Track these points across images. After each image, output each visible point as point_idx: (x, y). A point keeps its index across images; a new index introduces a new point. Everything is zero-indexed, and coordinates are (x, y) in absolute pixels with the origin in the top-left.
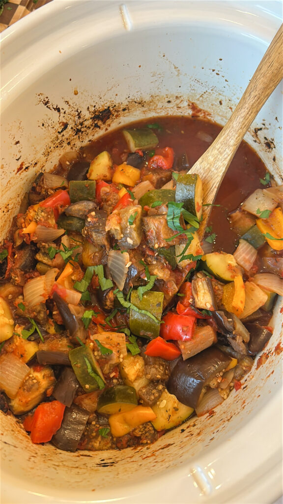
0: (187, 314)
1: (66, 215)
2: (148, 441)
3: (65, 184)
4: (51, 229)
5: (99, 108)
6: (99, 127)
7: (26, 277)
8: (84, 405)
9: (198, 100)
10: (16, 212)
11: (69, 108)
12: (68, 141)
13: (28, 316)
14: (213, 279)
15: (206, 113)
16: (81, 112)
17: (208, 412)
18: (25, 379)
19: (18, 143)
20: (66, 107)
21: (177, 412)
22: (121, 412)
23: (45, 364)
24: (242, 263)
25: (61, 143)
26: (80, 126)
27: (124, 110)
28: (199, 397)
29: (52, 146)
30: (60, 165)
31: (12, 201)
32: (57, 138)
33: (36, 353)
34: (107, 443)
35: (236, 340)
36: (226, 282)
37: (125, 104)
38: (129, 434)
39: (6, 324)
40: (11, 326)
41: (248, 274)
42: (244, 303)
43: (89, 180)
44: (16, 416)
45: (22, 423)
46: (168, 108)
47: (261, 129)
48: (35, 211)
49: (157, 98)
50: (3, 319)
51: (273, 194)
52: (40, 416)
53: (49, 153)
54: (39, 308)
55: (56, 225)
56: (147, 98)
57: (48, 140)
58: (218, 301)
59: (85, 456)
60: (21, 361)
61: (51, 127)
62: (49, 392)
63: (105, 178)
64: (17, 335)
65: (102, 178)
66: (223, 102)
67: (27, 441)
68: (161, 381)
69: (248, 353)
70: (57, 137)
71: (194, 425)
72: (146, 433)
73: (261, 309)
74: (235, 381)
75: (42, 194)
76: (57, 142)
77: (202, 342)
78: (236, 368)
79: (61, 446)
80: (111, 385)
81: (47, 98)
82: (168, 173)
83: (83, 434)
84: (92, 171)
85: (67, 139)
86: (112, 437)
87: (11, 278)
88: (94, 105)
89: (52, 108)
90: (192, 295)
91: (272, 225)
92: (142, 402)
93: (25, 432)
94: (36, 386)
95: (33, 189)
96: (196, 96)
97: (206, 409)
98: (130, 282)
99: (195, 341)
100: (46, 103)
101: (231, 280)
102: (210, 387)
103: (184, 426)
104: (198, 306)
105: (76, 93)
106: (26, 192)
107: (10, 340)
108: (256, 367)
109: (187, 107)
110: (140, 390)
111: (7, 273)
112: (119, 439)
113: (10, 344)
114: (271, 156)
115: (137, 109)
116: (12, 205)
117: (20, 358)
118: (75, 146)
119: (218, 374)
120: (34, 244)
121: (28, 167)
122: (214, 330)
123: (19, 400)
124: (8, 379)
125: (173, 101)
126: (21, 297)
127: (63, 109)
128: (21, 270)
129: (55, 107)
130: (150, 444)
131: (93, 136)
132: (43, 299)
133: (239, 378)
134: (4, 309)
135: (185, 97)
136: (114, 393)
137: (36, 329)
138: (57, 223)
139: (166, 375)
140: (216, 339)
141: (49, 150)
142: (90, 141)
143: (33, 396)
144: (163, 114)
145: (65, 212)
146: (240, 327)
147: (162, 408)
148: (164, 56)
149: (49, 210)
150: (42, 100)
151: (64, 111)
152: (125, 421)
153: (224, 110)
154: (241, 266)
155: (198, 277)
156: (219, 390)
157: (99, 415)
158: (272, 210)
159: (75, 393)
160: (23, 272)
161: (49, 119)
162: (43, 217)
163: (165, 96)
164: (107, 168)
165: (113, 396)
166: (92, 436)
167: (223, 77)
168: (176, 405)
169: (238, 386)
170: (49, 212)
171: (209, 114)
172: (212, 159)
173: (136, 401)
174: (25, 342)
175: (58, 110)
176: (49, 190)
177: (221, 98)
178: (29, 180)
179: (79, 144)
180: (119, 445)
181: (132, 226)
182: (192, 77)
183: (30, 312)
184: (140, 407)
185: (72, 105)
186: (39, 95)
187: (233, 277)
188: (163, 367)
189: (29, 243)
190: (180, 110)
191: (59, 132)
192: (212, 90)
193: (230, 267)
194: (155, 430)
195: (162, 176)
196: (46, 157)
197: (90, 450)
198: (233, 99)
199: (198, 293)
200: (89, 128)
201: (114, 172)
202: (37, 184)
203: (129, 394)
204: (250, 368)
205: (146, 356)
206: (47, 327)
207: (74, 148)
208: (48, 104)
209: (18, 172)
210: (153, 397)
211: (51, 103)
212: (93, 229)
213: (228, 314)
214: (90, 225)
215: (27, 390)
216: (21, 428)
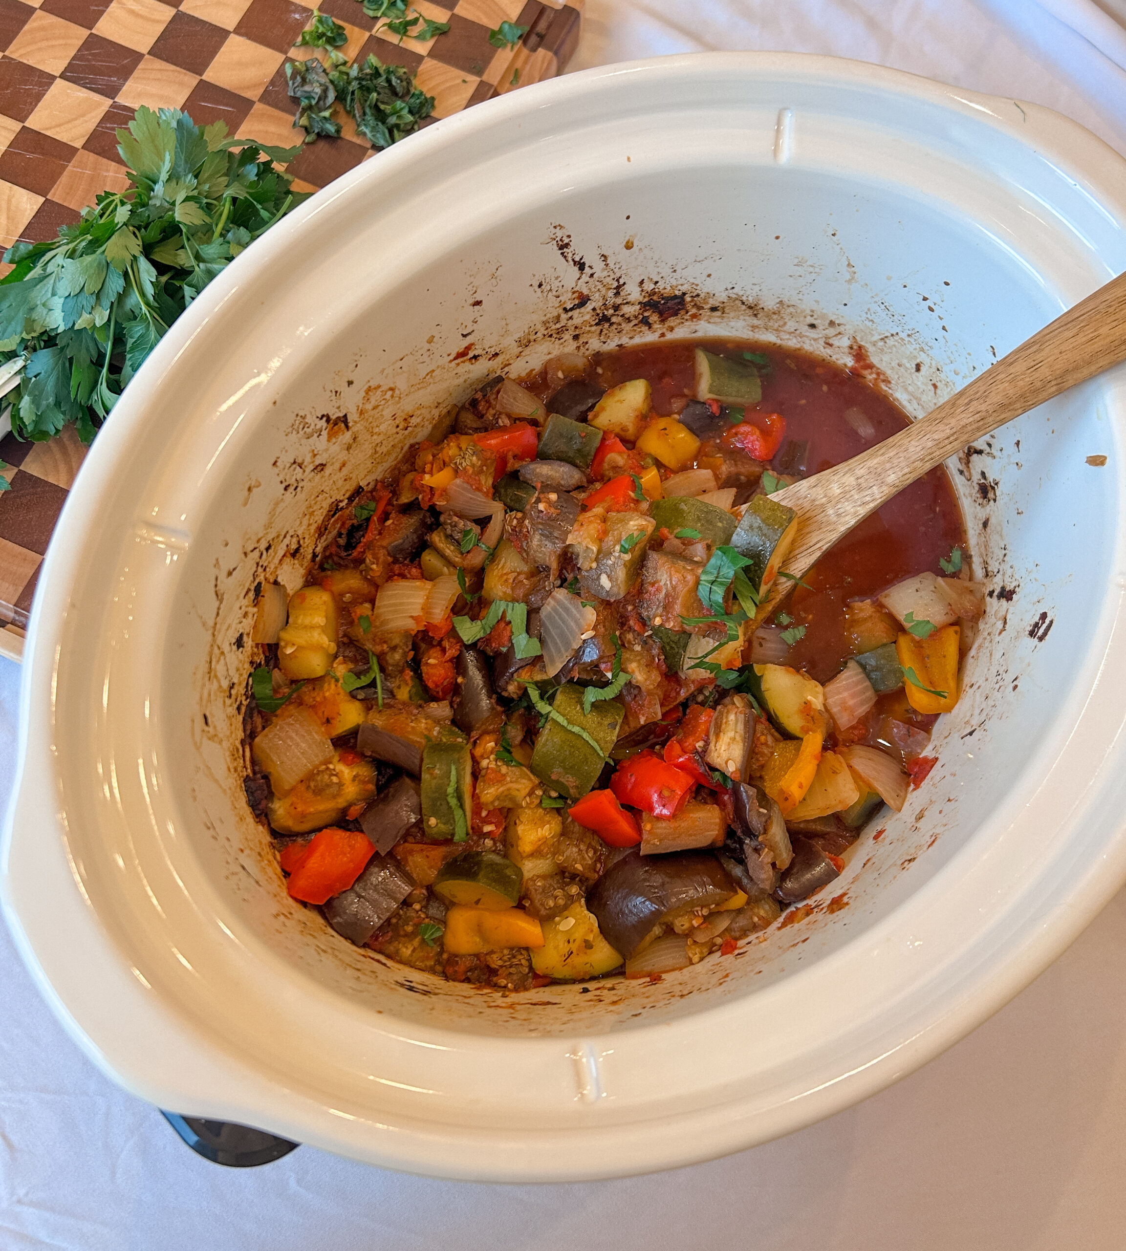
0: (681, 766)
1: (517, 478)
2: (510, 985)
3: (540, 414)
4: (480, 494)
5: (665, 289)
6: (650, 326)
7: (392, 570)
8: (411, 863)
9: (874, 344)
10: (422, 434)
11: (604, 270)
12: (577, 333)
13: (369, 646)
14: (763, 720)
15: (882, 377)
16: (624, 283)
17: (649, 975)
18: (317, 767)
19: (478, 303)
20: (599, 266)
21: (588, 951)
22: (479, 906)
23: (369, 753)
24: (835, 710)
25: (560, 331)
26: (611, 311)
27: (714, 309)
28: (642, 938)
29: (542, 331)
30: (544, 373)
31: (423, 411)
32: (558, 319)
33: (358, 726)
34: (428, 958)
35: (760, 855)
36: (786, 736)
37: (721, 300)
38: (477, 955)
39: (322, 647)
40: (328, 655)
41: (840, 738)
42: (805, 789)
43: (591, 426)
44: (274, 833)
45: (279, 851)
46: (807, 337)
47: (980, 452)
48: (460, 449)
49: (792, 309)
50: (319, 634)
51: (954, 596)
52: (322, 848)
53: (529, 342)
54: (396, 641)
55: (492, 491)
56: (769, 303)
57: (538, 318)
58: (755, 767)
59: (378, 961)
60: (323, 729)
61: (554, 293)
62: (355, 811)
63: (622, 433)
64: (333, 677)
65: (617, 430)
66: (923, 369)
67: (279, 886)
68: (580, 880)
69: (775, 892)
70: (558, 317)
71: (613, 989)
72: (511, 967)
73: (837, 818)
74: (727, 937)
75: (485, 418)
76: (554, 327)
77: (691, 832)
78: (739, 911)
79: (339, 923)
80: (478, 846)
81: (569, 236)
82: (758, 469)
83: (388, 920)
84: (603, 409)
85: (576, 327)
86: (442, 948)
87: (363, 561)
88: (655, 280)
89: (570, 259)
90: (707, 735)
91: (928, 658)
92: (527, 905)
93: (279, 870)
94: (333, 790)
95: (474, 403)
96: (873, 335)
97: (648, 969)
98: (576, 668)
99: (677, 825)
100: (563, 247)
101: (801, 736)
102: (673, 929)
103: (591, 986)
104: (709, 760)
105: (629, 246)
106: (455, 402)
107: (315, 682)
108: (779, 925)
109: (847, 350)
110: (531, 879)
111: (359, 549)
112: (454, 959)
113: (314, 689)
114: (982, 514)
115: (742, 317)
116: (418, 420)
117: (323, 724)
118: (587, 346)
119: (699, 908)
120: (435, 512)
121: (479, 356)
122: (724, 819)
123: (292, 805)
124: (285, 754)
125: (821, 328)
126: (367, 605)
127: (591, 267)
128: (389, 554)
129: (577, 259)
130: (510, 990)
131: (631, 338)
132: (413, 626)
133: (737, 934)
134: (327, 618)
135: (849, 329)
136: (479, 864)
137: (375, 679)
138: (494, 486)
139: (595, 871)
140: (721, 838)
141: (532, 337)
142: (620, 346)
143: (321, 807)
144: (792, 343)
145: (519, 471)
146: (778, 834)
147: (562, 932)
148: (834, 235)
149: (489, 454)
150: (558, 239)
151: (591, 272)
152: (479, 929)
153: (919, 383)
154: (832, 717)
155: (734, 704)
156: (690, 941)
157: (432, 895)
158: (939, 627)
159: (403, 832)
160: (390, 559)
161: (557, 278)
162: (473, 466)
163: (808, 312)
164: (633, 415)
165: (476, 868)
166: (404, 930)
167: (941, 319)
168: (590, 937)
169: (728, 948)
170: (487, 460)
171: (887, 381)
172: (838, 491)
173: (516, 895)
174: (343, 697)
175: (581, 266)
176: (503, 416)
177: (922, 358)
178: (469, 381)
179: (595, 344)
180: (450, 970)
181: (622, 555)
182: (877, 295)
183: (378, 640)
184: (520, 913)
185: (612, 266)
186: (555, 227)
187: (806, 730)
188: (595, 853)
189: (425, 506)
190: (829, 351)
191: (565, 309)
192: (909, 335)
193: (806, 708)
194: (531, 968)
195: (743, 470)
196: (520, 349)
197: (389, 957)
198: (945, 369)
199: (722, 734)
200: (629, 320)
201: (646, 427)
202: (484, 396)
203: (509, 877)
204: (768, 924)
205: (570, 819)
206: (397, 683)
207: (582, 349)
208: (565, 250)
209: (455, 359)
210: (551, 903)
211: (571, 249)
212: (541, 527)
213: (763, 799)
214: (538, 517)
215: (314, 791)
216: (275, 858)
